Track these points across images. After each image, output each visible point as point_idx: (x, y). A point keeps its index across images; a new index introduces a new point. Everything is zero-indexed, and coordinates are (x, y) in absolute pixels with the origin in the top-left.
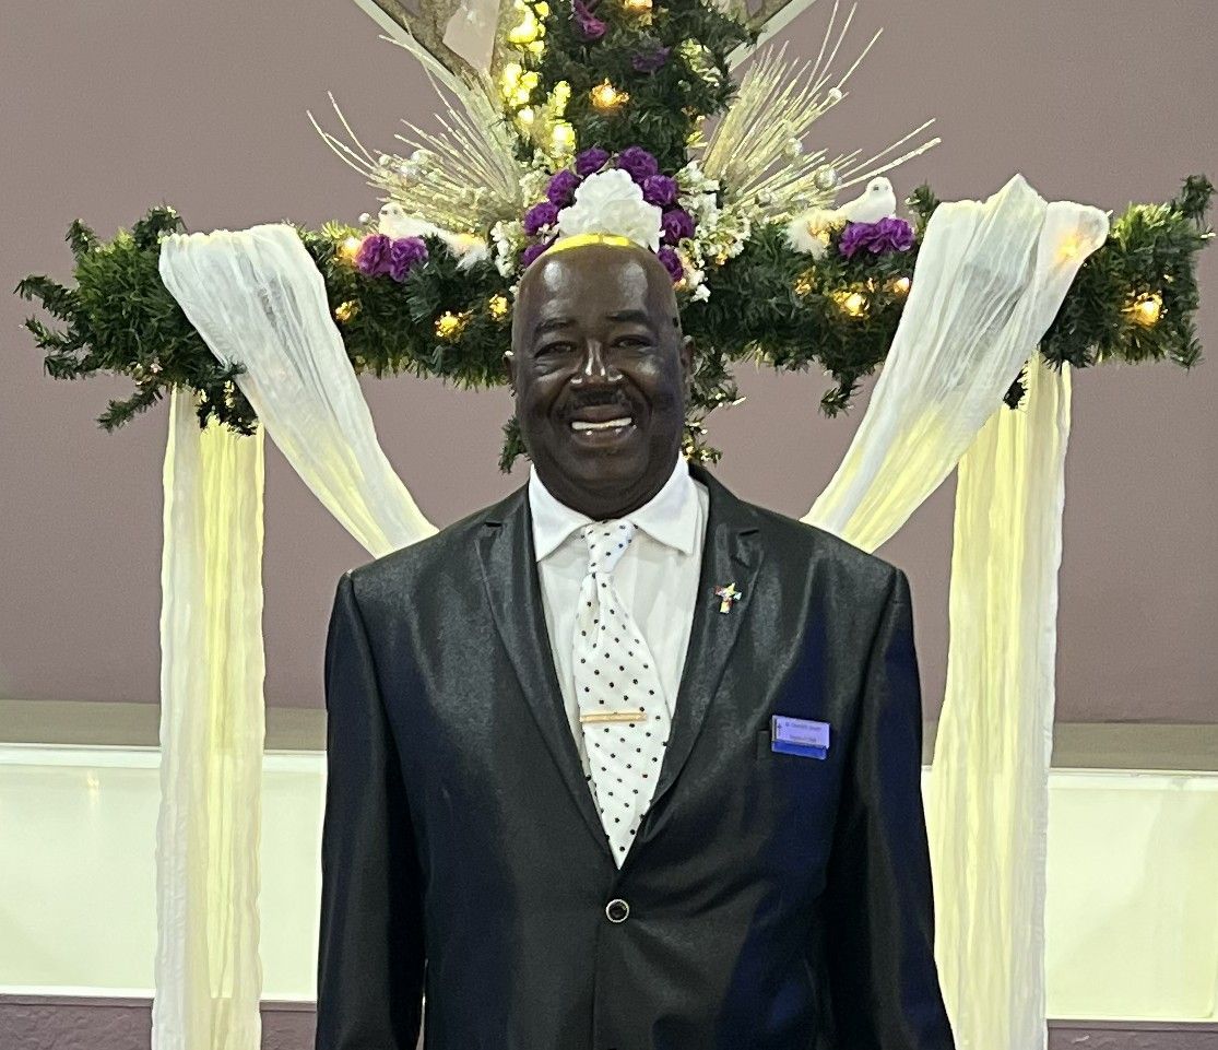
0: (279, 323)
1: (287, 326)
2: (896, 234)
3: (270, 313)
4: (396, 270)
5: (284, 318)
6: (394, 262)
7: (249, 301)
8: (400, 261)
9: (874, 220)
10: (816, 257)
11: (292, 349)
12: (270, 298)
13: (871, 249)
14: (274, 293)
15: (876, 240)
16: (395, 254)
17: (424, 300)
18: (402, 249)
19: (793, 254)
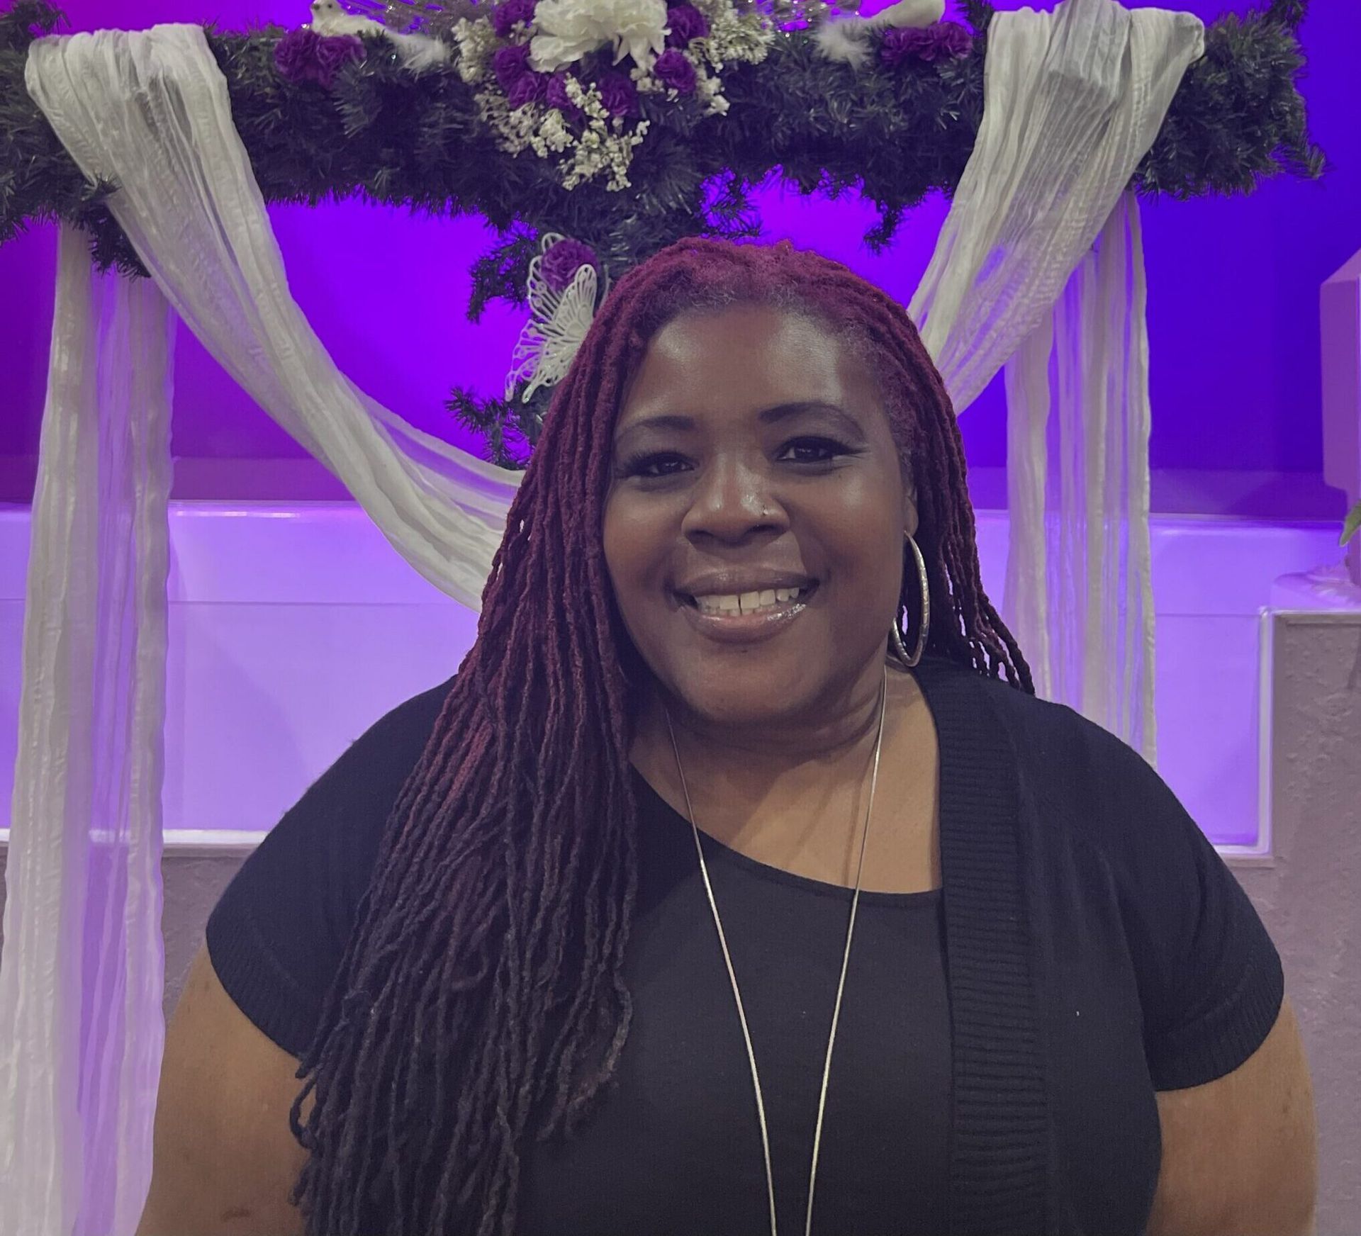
0: (163, 135)
1: (171, 140)
2: (952, 38)
3: (151, 125)
4: (326, 77)
5: (168, 130)
6: (322, 67)
7: (125, 109)
8: (329, 65)
9: (922, 25)
10: (855, 64)
11: (177, 168)
12: (152, 105)
13: (922, 56)
14: (156, 98)
15: (928, 45)
16: (323, 55)
17: (360, 108)
18: (330, 49)
19: (826, 62)
